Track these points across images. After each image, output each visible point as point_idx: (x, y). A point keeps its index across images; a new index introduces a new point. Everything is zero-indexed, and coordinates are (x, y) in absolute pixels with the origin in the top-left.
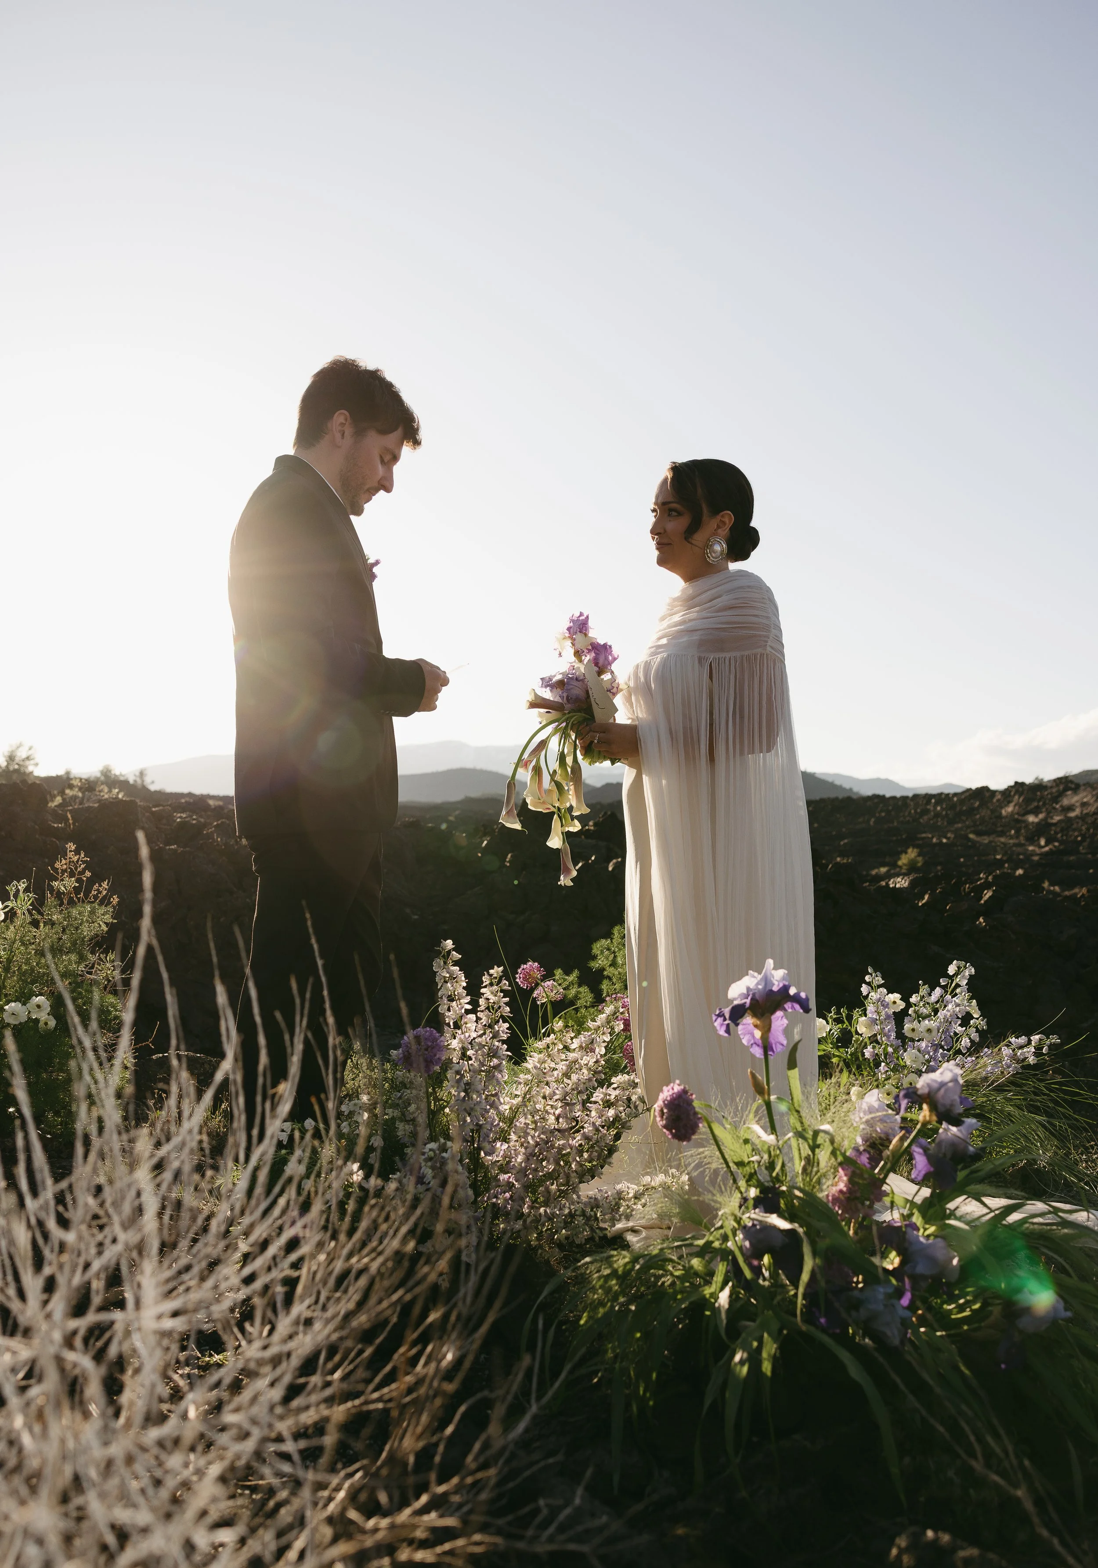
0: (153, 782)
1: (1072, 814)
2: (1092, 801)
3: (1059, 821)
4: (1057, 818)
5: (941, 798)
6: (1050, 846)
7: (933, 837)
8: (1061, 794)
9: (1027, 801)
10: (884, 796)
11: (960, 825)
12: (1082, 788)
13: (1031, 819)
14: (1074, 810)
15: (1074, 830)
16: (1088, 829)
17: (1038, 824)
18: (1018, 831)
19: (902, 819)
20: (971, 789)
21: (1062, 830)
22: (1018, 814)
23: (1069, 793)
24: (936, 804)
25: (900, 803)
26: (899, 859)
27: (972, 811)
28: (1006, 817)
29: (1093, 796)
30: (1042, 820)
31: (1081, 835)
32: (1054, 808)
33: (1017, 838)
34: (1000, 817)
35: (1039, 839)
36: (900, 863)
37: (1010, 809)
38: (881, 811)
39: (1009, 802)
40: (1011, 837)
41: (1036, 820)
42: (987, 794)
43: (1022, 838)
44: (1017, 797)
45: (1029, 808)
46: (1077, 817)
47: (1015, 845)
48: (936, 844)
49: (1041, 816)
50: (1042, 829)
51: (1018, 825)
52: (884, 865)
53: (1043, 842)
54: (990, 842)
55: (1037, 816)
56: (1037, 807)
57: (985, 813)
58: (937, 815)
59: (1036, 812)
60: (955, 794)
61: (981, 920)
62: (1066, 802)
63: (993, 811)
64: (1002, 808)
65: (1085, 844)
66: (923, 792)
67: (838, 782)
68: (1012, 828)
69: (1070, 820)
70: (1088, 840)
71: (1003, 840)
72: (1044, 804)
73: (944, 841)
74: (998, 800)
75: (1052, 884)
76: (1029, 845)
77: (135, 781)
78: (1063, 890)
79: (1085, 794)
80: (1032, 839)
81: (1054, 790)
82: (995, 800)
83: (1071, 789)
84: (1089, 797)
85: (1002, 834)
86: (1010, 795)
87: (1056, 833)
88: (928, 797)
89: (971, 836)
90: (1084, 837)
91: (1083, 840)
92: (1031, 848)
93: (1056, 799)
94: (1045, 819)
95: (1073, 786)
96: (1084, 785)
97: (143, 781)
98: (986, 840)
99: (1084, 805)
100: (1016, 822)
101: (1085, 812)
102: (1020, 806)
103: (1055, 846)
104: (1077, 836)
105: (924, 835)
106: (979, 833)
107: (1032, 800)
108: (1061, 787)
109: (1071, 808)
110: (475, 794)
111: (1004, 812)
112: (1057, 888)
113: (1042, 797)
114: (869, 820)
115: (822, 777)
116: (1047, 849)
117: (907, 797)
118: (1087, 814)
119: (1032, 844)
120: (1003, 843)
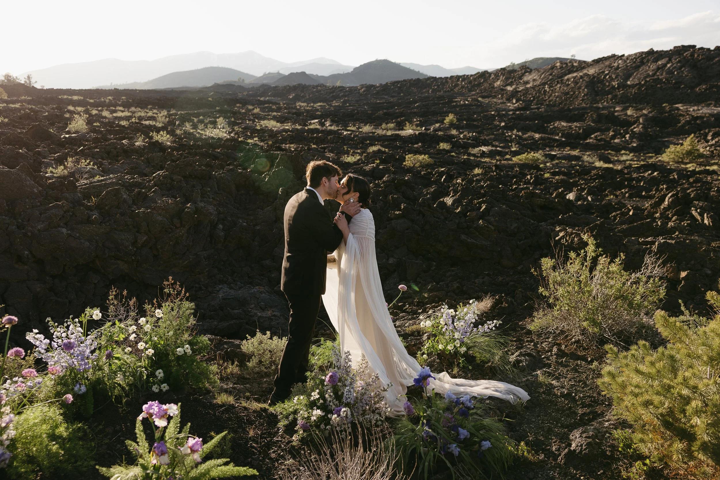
0: (36, 82)
1: (528, 86)
2: (538, 78)
3: (523, 90)
4: (521, 88)
5: (464, 78)
6: (518, 104)
7: (461, 101)
8: (523, 75)
9: (507, 79)
10: (436, 77)
11: (474, 93)
12: (533, 71)
13: (509, 88)
14: (529, 83)
15: (529, 94)
16: (536, 94)
17: (512, 91)
18: (502, 95)
19: (445, 89)
20: (479, 73)
21: (523, 95)
22: (502, 86)
23: (527, 74)
24: (462, 81)
25: (444, 81)
26: (445, 119)
27: (479, 84)
28: (496, 88)
29: (538, 76)
30: (514, 89)
31: (533, 97)
32: (520, 82)
33: (502, 99)
34: (493, 87)
35: (512, 99)
36: (445, 122)
37: (498, 83)
38: (435, 86)
39: (498, 79)
40: (499, 99)
41: (511, 89)
42: (487, 75)
43: (504, 99)
44: (502, 77)
45: (508, 82)
46: (531, 87)
47: (501, 103)
48: (462, 105)
49: (514, 87)
50: (514, 94)
51: (502, 92)
52: (437, 123)
53: (514, 101)
54: (489, 102)
55: (511, 86)
56: (512, 82)
57: (486, 85)
58: (463, 87)
59: (511, 84)
60: (472, 76)
61: (481, 221)
62: (525, 79)
63: (490, 84)
64: (494, 82)
65: (535, 102)
66: (454, 74)
67: (412, 68)
68: (499, 94)
69: (527, 89)
70: (536, 100)
71: (495, 100)
72: (515, 80)
73: (467, 102)
74: (493, 78)
75: (518, 131)
76: (508, 103)
77: (26, 82)
78: (523, 134)
79: (535, 74)
80: (509, 100)
81: (520, 73)
82: (491, 78)
83: (528, 72)
84: (537, 76)
85: (495, 97)
86: (498, 76)
87: (521, 96)
88: (458, 77)
89: (480, 99)
90: (534, 97)
91: (534, 100)
92: (509, 104)
93: (520, 78)
94: (515, 89)
95: (529, 70)
96: (534, 70)
97: (30, 81)
98: (486, 101)
99: (534, 80)
100: (502, 90)
101: (535, 84)
102: (503, 82)
103: (520, 104)
104: (530, 98)
105: (456, 100)
106: (483, 97)
107: (510, 78)
108: (523, 71)
109: (527, 82)
110: (220, 81)
111: (495, 85)
112: (520, 133)
113: (514, 77)
114: (429, 91)
115: (404, 66)
116: (516, 105)
117: (447, 78)
118: (535, 86)
119: (509, 102)
120: (495, 102)
